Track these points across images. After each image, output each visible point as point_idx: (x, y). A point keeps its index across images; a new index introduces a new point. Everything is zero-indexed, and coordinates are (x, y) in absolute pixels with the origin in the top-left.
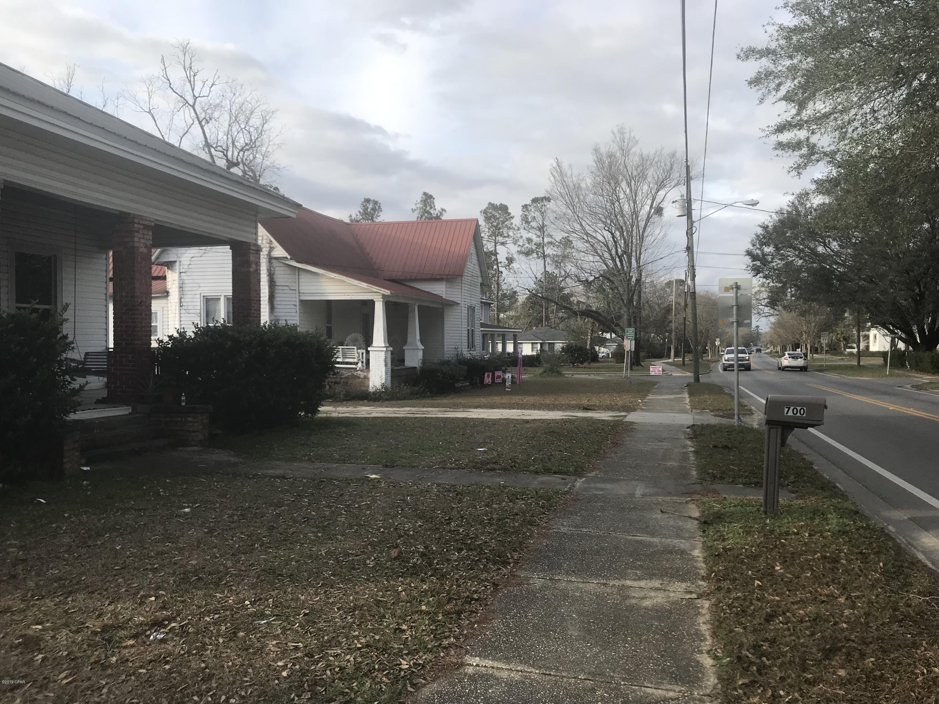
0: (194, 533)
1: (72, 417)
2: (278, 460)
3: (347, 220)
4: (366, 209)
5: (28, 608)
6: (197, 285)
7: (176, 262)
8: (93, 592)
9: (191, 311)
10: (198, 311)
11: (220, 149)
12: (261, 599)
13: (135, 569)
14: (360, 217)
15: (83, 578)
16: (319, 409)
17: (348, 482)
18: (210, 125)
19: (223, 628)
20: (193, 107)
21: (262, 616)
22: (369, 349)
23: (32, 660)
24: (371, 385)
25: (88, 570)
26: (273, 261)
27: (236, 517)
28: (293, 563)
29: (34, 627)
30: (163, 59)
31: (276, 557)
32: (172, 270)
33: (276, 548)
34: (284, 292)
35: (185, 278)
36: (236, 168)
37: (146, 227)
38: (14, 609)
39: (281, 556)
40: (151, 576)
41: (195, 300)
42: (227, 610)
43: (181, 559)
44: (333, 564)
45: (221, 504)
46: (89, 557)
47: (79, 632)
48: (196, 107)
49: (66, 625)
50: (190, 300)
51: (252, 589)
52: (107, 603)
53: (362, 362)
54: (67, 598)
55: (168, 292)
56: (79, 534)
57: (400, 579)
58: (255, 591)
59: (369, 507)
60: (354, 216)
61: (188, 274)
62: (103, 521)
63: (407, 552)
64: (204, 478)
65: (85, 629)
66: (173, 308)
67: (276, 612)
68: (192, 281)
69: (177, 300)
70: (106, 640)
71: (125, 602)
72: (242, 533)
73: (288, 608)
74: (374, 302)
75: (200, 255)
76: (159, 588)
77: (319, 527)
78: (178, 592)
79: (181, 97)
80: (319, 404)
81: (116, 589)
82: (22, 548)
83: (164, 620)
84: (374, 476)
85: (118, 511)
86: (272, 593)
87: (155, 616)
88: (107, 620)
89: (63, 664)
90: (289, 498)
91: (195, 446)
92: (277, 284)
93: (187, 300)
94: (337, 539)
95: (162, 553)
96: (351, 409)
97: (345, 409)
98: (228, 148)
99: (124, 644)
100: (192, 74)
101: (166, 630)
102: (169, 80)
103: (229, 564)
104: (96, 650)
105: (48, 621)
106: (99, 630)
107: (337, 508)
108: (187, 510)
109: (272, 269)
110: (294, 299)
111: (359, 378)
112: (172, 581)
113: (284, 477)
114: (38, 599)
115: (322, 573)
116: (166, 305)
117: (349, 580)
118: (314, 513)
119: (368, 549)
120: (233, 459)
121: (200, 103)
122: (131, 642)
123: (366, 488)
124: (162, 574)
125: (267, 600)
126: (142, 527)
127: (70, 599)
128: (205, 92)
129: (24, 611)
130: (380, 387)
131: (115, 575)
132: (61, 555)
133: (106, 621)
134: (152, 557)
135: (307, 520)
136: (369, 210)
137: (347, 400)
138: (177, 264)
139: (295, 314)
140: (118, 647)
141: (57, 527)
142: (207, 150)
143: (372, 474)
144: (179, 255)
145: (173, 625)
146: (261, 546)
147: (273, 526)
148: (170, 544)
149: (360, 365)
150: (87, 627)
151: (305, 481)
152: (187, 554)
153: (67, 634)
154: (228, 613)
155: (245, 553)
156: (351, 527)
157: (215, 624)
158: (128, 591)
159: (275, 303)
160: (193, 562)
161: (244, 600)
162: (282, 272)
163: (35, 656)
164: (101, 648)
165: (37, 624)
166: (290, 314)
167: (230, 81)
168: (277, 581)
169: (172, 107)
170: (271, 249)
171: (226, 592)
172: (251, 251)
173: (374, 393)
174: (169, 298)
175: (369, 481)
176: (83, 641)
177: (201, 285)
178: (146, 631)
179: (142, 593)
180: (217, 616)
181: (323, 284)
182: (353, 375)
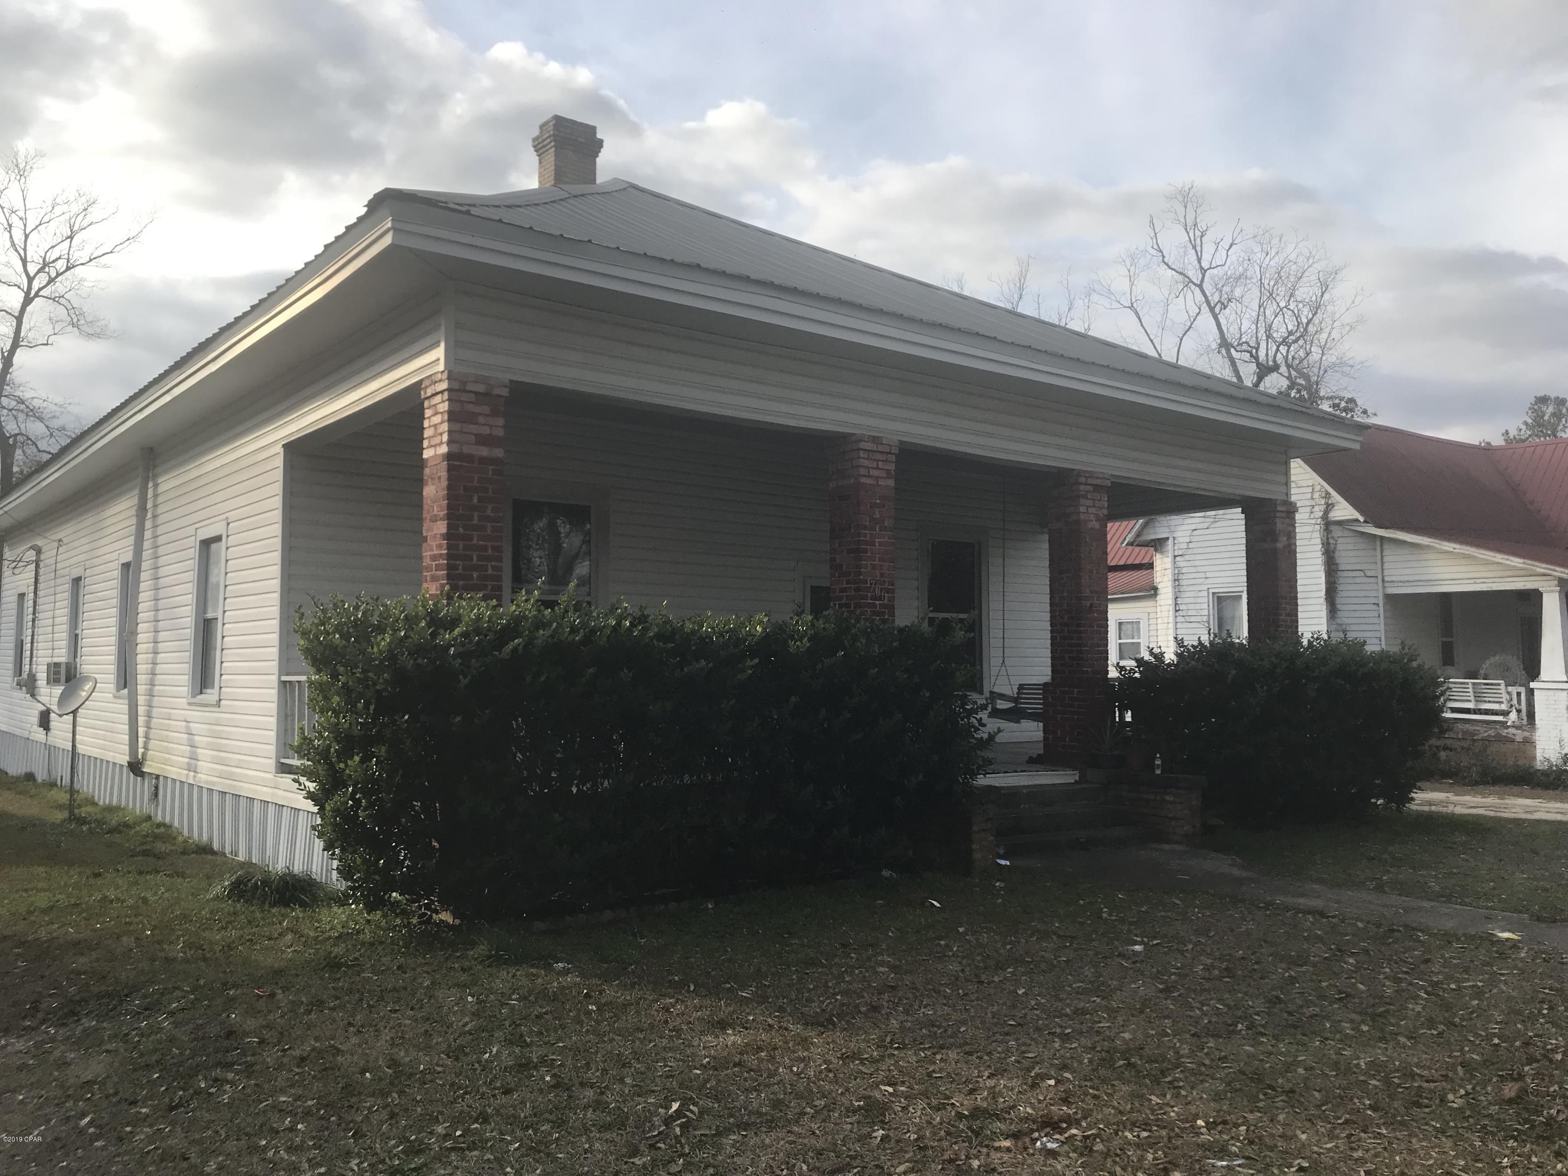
0: (1141, 988)
1: (982, 781)
2: (1320, 881)
3: (1498, 441)
4: (1538, 416)
5: (882, 1058)
6: (1203, 575)
7: (1168, 538)
8: (970, 1053)
9: (1193, 619)
10: (1205, 619)
11: (1245, 347)
12: (1225, 1122)
13: (1038, 1029)
14: (1526, 433)
15: (962, 1029)
16: (1413, 795)
17: (1448, 938)
18: (1227, 311)
19: (1150, 1157)
20: (1200, 286)
21: (1223, 1152)
22: (1533, 685)
23: (869, 1136)
24: (1539, 755)
25: (972, 1017)
26: (1332, 528)
27: (1216, 972)
28: (1301, 1071)
29: (883, 1088)
30: (1152, 222)
31: (1271, 1053)
32: (1162, 553)
33: (1275, 1037)
34: (1358, 580)
35: (1182, 564)
36: (1275, 375)
37: (1097, 488)
38: (866, 1056)
39: (1281, 1054)
40: (1057, 1045)
41: (1199, 600)
42: (1165, 1127)
43: (1109, 1027)
44: (1376, 1087)
45: (1196, 945)
46: (977, 999)
47: (939, 1110)
48: (1206, 286)
49: (925, 1094)
50: (1192, 600)
51: (1215, 1100)
52: (986, 1074)
53: (1519, 711)
54: (934, 1054)
55: (1156, 589)
56: (973, 960)
57: (1511, 1143)
58: (1218, 1107)
59: (1478, 993)
60: (1513, 433)
61: (1187, 557)
62: (1008, 947)
63: (1537, 1094)
64: (1179, 898)
65: (948, 1107)
66: (1165, 614)
67: (1249, 1152)
68: (1193, 570)
69: (1170, 601)
70: (973, 1131)
71: (1011, 1079)
72: (1220, 1000)
73: (1272, 1151)
74: (1542, 594)
75: (1206, 525)
76: (1065, 1067)
77: (1366, 1013)
78: (1091, 1080)
79: (1181, 273)
80: (1411, 787)
81: (1003, 1055)
82: (894, 968)
83: (1061, 1121)
84: (1506, 935)
85: (1032, 935)
86: (1250, 1116)
87: (1050, 1111)
88: (981, 1099)
89: (906, 1152)
90: (1318, 952)
91: (1177, 842)
92: (1341, 567)
93: (1187, 601)
94: (1398, 1043)
95: (1084, 1012)
96: (1491, 800)
97: (1479, 800)
98: (1259, 344)
99: (997, 1144)
100: (1198, 234)
101: (1062, 1138)
102: (1161, 252)
103: (1185, 1050)
104: (956, 1143)
105: (903, 1082)
106: (966, 1113)
107: (1411, 984)
108: (1138, 948)
109: (1331, 541)
110: (1374, 594)
111: (1513, 741)
112: (1086, 1061)
113: (1322, 914)
114: (897, 1048)
115: (1351, 1100)
116: (1154, 610)
117: (1403, 1123)
118: (1361, 987)
119: (1456, 1072)
120: (1236, 872)
121: (1211, 278)
122: (1007, 1143)
123: (1482, 955)
124: (1073, 1046)
125: (1237, 1126)
126: (1064, 964)
127: (938, 1057)
128: (1219, 260)
129: (878, 1061)
130: (1560, 762)
131: (1007, 1034)
132: (942, 989)
133: (979, 1102)
134: (1067, 1015)
135: (1346, 997)
136: (1546, 418)
137: (1486, 783)
138: (1170, 542)
139: (1376, 621)
140: (987, 1146)
141: (947, 945)
142: (1224, 351)
143: (1503, 931)
144: (1172, 528)
145: (1074, 1131)
146: (1248, 1028)
147: (1277, 998)
148: (1098, 1000)
149: (1513, 716)
150: (953, 1104)
151: (1360, 924)
152: (1120, 1019)
153: (924, 1109)
154: (1164, 1133)
155: (1216, 1036)
156: (1431, 1023)
157: (1138, 1146)
158: (1018, 1062)
159: (1338, 601)
160: (1127, 1036)
161: (1196, 1117)
162: (1350, 547)
163: (874, 1131)
164: (964, 1141)
165: (889, 1085)
166: (1367, 621)
167: (1261, 232)
168: (1261, 1097)
169: (1166, 293)
170: (1329, 507)
171: (1168, 1097)
172: (1278, 514)
173: (1545, 773)
174: (1158, 598)
175: (1493, 943)
176: (941, 1124)
177: (1208, 575)
178: (1033, 1131)
179: (1037, 1070)
180: (1145, 1134)
181: (1430, 563)
182: (1499, 735)
